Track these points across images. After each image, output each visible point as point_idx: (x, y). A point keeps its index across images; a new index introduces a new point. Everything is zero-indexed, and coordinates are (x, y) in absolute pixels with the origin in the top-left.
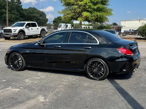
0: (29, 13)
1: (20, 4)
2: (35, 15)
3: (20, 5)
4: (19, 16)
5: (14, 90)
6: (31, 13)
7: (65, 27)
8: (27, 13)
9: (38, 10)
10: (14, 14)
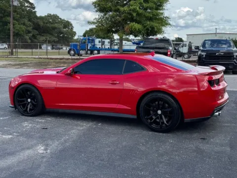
0: (47, 23)
1: (34, 9)
2: (56, 25)
3: (34, 11)
4: (31, 28)
5: (4, 136)
6: (50, 22)
7: (101, 44)
8: (44, 23)
9: (60, 19)
10: (24, 24)
